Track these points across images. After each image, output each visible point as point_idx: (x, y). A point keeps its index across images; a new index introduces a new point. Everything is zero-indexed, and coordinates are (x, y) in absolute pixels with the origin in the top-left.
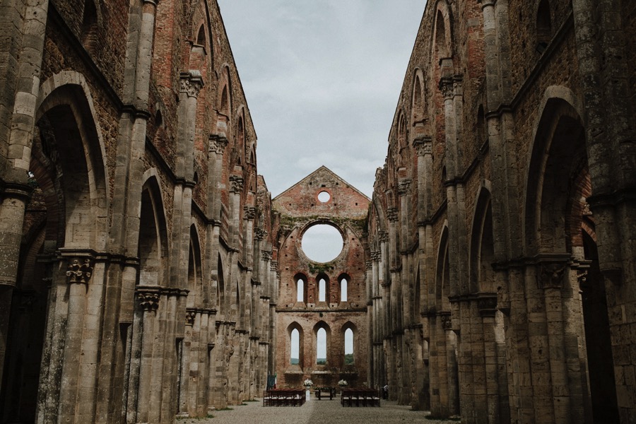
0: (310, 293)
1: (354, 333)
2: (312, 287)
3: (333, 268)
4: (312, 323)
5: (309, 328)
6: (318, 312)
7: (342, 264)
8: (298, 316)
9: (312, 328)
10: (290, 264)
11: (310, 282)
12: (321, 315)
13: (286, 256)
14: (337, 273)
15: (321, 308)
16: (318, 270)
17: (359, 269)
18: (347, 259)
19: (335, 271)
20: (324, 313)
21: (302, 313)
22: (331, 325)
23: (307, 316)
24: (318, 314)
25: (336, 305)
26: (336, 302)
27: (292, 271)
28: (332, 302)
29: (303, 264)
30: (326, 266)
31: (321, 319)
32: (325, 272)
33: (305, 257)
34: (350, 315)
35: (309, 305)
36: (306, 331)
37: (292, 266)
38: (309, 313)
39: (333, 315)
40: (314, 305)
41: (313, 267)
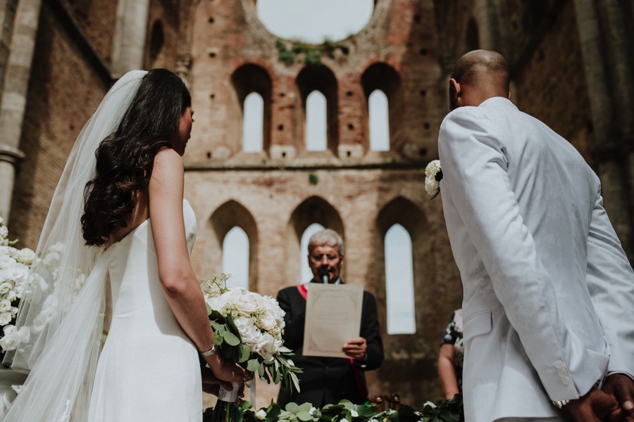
0: (280, 117)
1: (413, 238)
2: (284, 102)
3: (345, 51)
4: (287, 204)
5: (276, 216)
6: (304, 169)
7: (373, 40)
8: (243, 182)
9: (286, 217)
10: (222, 43)
11: (279, 88)
12: (313, 181)
13: (211, 21)
14: (358, 63)
15: (311, 162)
16: (302, 56)
17: (424, 52)
18: (387, 27)
19: (353, 57)
20: (321, 175)
21: (256, 175)
22: (344, 210)
23: (269, 183)
24: (303, 177)
25: (357, 151)
26: (359, 142)
27: (226, 58)
28: (347, 142)
29: (259, 43)
30: (328, 48)
31: (313, 191)
32: (326, 61)
33: (260, 26)
34: (404, 178)
35: (276, 150)
36: (266, 227)
37: (226, 47)
38: (275, 174)
39: (350, 180)
40: (290, 150)
41: (289, 47)
